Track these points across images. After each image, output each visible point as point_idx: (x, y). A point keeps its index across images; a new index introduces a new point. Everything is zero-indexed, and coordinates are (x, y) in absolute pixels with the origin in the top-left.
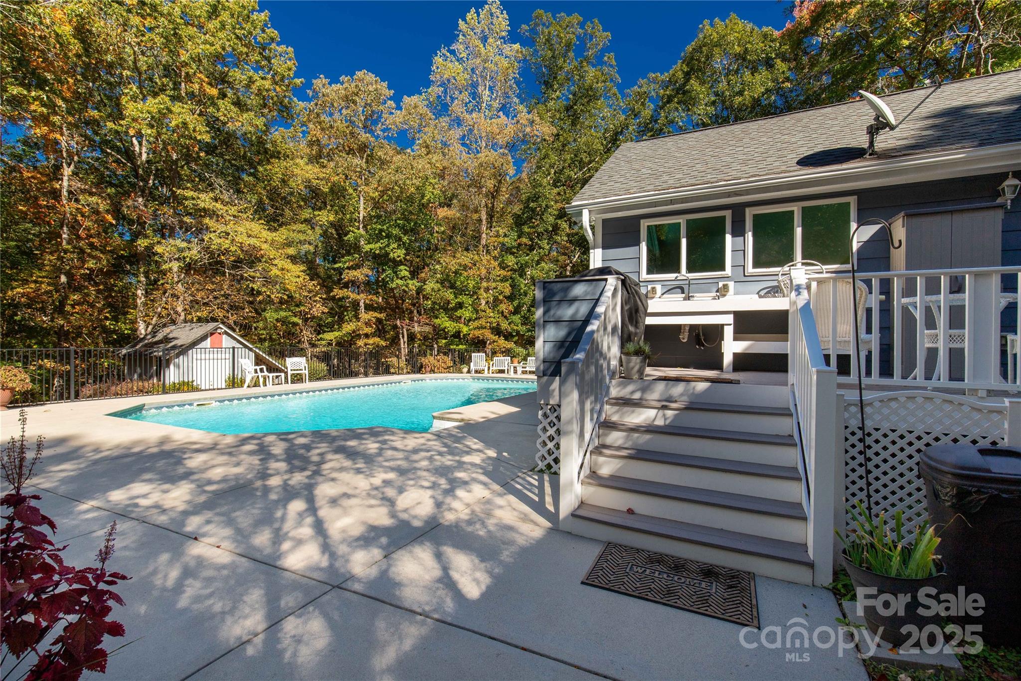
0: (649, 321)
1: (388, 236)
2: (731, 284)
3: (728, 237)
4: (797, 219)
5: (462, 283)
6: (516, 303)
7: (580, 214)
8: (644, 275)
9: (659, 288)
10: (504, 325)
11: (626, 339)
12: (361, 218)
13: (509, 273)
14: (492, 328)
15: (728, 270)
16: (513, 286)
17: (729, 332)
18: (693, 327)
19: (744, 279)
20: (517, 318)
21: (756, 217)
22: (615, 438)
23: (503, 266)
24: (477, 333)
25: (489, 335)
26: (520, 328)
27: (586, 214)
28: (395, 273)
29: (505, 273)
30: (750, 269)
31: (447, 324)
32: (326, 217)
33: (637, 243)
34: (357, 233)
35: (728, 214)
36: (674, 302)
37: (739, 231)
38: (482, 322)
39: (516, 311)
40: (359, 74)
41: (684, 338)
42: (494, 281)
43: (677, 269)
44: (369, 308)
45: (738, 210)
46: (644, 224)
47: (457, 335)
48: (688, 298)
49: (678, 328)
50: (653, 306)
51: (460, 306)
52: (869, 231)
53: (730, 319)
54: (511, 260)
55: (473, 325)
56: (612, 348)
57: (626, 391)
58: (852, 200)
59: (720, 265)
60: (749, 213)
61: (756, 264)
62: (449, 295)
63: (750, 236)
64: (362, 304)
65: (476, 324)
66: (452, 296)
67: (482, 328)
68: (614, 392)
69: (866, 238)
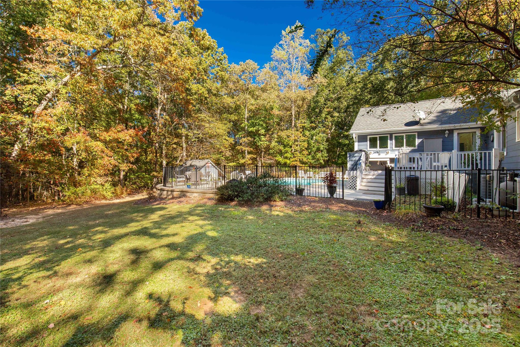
0: (370, 160)
1: (259, 125)
2: (390, 151)
3: (389, 141)
4: (404, 137)
5: (287, 143)
6: (310, 151)
7: (352, 134)
8: (368, 149)
9: (372, 152)
10: (305, 160)
11: (366, 164)
12: (246, 117)
13: (307, 138)
14: (300, 161)
15: (389, 148)
16: (308, 143)
17: (388, 162)
18: (380, 161)
19: (393, 150)
20: (310, 157)
21: (395, 136)
22: (364, 180)
23: (304, 135)
24: (294, 163)
25: (299, 164)
26: (311, 161)
27: (354, 134)
28: (259, 139)
29: (305, 138)
30: (394, 148)
31: (281, 160)
32: (233, 117)
33: (367, 141)
34: (245, 124)
35: (389, 135)
36: (376, 155)
37: (391, 139)
38: (296, 159)
39: (310, 154)
40: (247, 61)
41: (378, 164)
42: (301, 142)
43: (377, 148)
44: (249, 153)
45: (391, 135)
46: (369, 137)
47: (285, 164)
48: (379, 155)
49: (377, 162)
50: (371, 156)
51: (286, 152)
52: (420, 140)
53: (389, 159)
54: (307, 133)
55: (291, 160)
56: (363, 165)
57: (366, 173)
58: (416, 134)
59: (387, 147)
60: (394, 135)
61: (396, 147)
62: (281, 147)
63: (394, 141)
64: (246, 151)
65: (293, 159)
66: (282, 148)
67: (296, 161)
68: (364, 173)
69: (419, 142)
